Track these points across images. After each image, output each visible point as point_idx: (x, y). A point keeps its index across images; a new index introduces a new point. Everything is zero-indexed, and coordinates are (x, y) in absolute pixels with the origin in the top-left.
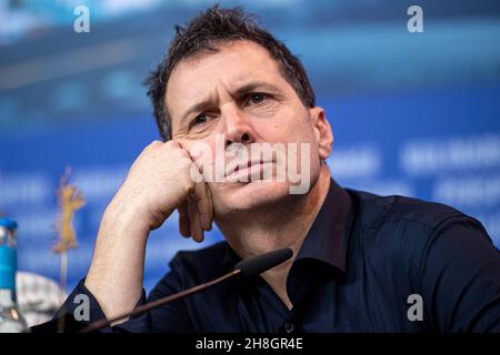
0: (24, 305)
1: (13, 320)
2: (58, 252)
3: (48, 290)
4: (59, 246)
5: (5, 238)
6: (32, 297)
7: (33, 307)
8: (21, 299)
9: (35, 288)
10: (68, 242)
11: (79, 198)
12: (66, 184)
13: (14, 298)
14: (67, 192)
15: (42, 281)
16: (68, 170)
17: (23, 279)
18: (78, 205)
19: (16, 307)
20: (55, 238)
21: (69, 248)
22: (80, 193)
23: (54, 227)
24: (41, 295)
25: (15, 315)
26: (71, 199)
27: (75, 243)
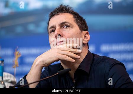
0: (5, 80)
1: (2, 84)
2: (14, 67)
3: (11, 77)
4: (14, 66)
5: (1, 64)
6: (7, 79)
7: (7, 81)
8: (4, 79)
9: (8, 76)
10: (17, 65)
11: (20, 54)
12: (17, 51)
13: (2, 79)
14: (17, 53)
15: (9, 74)
16: (17, 47)
17: (5, 74)
18: (19, 56)
19: (3, 81)
20: (13, 64)
21: (16, 67)
22: (20, 53)
23: (13, 61)
24: (9, 78)
25: (2, 83)
26: (18, 54)
27: (18, 66)
